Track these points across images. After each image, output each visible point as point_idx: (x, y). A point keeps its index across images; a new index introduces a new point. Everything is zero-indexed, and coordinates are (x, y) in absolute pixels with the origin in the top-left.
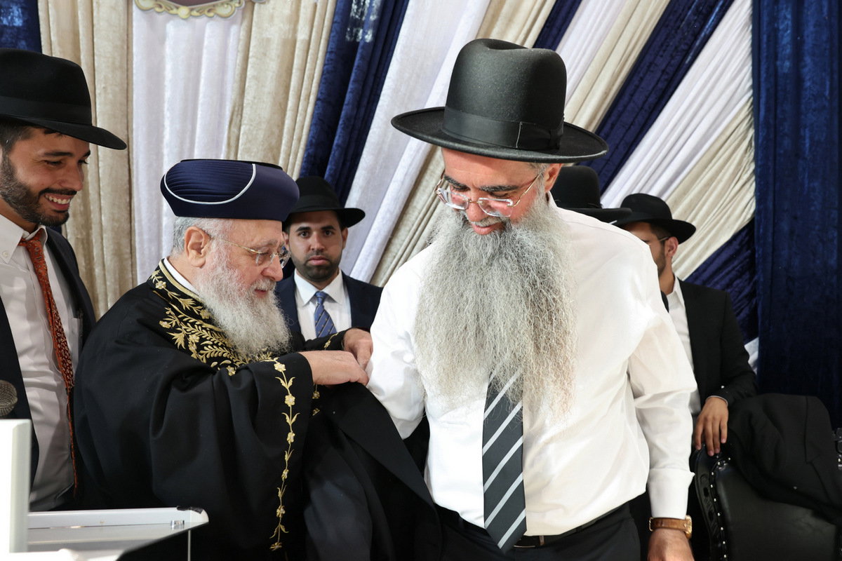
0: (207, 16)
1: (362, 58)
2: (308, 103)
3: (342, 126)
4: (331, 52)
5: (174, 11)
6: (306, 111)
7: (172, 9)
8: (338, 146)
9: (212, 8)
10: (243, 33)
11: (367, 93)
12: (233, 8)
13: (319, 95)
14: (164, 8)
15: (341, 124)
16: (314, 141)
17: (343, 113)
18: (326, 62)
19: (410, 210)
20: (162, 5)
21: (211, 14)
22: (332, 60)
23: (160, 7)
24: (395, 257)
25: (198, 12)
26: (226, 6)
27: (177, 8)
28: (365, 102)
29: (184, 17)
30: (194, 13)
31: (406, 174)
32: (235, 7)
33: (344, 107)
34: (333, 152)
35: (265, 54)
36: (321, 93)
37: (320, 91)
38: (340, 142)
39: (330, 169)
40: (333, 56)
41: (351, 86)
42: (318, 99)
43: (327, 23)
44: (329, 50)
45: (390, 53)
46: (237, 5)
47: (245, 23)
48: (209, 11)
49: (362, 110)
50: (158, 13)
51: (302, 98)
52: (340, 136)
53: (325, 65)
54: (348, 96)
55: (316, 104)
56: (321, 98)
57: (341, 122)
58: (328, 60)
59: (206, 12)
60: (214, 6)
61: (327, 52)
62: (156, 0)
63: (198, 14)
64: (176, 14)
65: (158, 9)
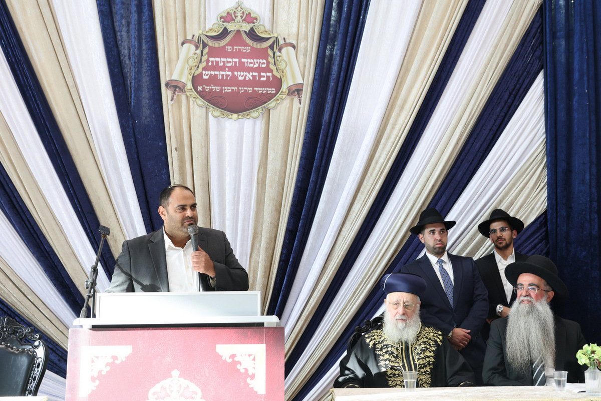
0: (246, 118)
2: (297, 159)
3: (314, 171)
4: (308, 132)
5: (230, 117)
6: (295, 164)
8: (312, 181)
9: (248, 114)
11: (326, 152)
12: (259, 113)
14: (225, 116)
17: (315, 164)
19: (351, 212)
20: (224, 113)
21: (248, 117)
22: (308, 137)
23: (224, 115)
24: (345, 237)
26: (255, 112)
27: (232, 115)
28: (325, 157)
29: (235, 119)
30: (240, 117)
31: (348, 194)
33: (315, 161)
34: (310, 185)
35: (277, 136)
36: (303, 155)
38: (313, 179)
39: (309, 194)
40: (308, 135)
41: (318, 150)
42: (301, 158)
43: (305, 118)
45: (338, 129)
46: (261, 111)
48: (247, 116)
49: (324, 162)
50: (222, 118)
51: (293, 157)
52: (313, 176)
53: (304, 140)
54: (317, 156)
55: (300, 160)
57: (314, 168)
58: (306, 137)
59: (246, 116)
60: (250, 112)
61: (305, 132)
62: (221, 112)
63: (242, 117)
64: (231, 118)
65: (222, 116)
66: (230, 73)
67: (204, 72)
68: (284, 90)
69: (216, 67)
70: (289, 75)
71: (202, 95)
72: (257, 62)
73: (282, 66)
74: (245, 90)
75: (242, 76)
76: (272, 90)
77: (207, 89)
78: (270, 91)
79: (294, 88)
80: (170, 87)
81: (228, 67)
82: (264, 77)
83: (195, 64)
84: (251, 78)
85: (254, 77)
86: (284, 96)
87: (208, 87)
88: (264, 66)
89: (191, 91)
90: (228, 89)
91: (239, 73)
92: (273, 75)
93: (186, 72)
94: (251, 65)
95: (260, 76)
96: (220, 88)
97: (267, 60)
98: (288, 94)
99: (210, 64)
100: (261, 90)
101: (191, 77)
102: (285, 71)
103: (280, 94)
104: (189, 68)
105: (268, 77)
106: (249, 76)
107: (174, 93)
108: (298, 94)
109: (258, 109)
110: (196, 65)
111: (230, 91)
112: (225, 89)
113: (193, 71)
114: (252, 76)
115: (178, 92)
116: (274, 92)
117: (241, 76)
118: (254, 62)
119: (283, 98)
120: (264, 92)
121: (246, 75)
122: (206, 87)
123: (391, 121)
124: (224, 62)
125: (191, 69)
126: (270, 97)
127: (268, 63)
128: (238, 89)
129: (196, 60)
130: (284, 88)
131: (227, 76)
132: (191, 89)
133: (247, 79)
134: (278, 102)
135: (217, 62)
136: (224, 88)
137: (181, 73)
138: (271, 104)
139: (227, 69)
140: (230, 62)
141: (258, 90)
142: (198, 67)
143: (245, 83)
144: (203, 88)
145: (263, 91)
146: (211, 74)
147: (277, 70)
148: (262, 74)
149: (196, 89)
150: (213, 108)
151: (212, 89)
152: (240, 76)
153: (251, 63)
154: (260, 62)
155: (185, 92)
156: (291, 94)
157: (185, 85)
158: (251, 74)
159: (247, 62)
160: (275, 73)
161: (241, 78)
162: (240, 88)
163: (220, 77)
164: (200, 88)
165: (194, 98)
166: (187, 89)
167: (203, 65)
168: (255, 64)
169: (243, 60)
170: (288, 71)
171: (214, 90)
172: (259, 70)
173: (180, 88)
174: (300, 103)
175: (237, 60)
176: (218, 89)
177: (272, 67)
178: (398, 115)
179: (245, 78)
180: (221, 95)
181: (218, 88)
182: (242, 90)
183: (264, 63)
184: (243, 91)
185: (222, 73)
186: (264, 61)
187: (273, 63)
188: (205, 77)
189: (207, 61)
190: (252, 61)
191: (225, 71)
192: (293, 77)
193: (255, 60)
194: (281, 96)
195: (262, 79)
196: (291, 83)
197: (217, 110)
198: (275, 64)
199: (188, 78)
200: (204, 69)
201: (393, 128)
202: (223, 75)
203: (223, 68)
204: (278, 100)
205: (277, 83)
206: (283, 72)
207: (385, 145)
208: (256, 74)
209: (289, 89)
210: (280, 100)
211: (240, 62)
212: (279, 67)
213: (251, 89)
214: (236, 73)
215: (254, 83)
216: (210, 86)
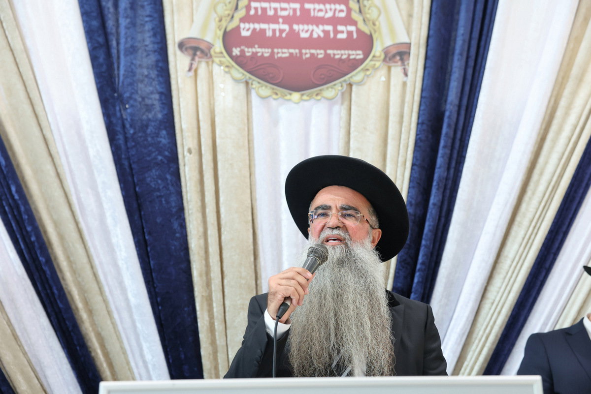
0: (315, 99)
1: (449, 126)
2: (405, 168)
3: (437, 187)
4: (423, 123)
5: (288, 97)
6: (403, 176)
7: (286, 95)
8: (434, 204)
9: (319, 92)
10: (344, 113)
11: (455, 155)
12: (337, 91)
13: (415, 160)
14: (279, 96)
15: (436, 186)
16: (413, 202)
17: (436, 176)
18: (418, 132)
19: (502, 259)
20: (277, 92)
21: (319, 97)
22: (424, 130)
23: (276, 94)
24: (493, 303)
25: (308, 96)
26: (330, 89)
27: (290, 94)
28: (453, 164)
29: (297, 101)
30: (305, 97)
31: (497, 227)
32: (339, 90)
33: (437, 170)
34: (429, 211)
35: (365, 129)
36: (417, 160)
37: (415, 157)
38: (435, 201)
39: (429, 226)
40: (425, 127)
41: (441, 152)
42: (413, 165)
43: (417, 98)
44: (420, 121)
45: (472, 119)
46: (340, 88)
47: (346, 103)
48: (317, 95)
49: (452, 171)
50: (275, 99)
51: (399, 165)
52: (435, 196)
53: (417, 135)
54: (440, 161)
55: (412, 169)
56: (417, 163)
57: (435, 183)
58: (420, 131)
59: (314, 96)
60: (321, 90)
61: (418, 124)
62: (273, 89)
63: (308, 98)
64: (290, 100)
65: (275, 96)
66: (286, 27)
67: (242, 25)
68: (378, 54)
69: (263, 17)
70: (384, 30)
71: (241, 61)
72: (331, 9)
73: (372, 14)
74: (312, 55)
75: (307, 31)
76: (358, 54)
77: (248, 52)
78: (353, 54)
79: (394, 51)
80: (186, 49)
81: (283, 17)
82: (342, 32)
83: (227, 12)
84: (322, 35)
85: (326, 33)
86: (378, 64)
87: (250, 50)
88: (343, 15)
89: (221, 55)
90: (283, 53)
91: (301, 27)
92: (358, 31)
93: (213, 25)
94: (321, 14)
95: (336, 32)
96: (270, 50)
97: (347, 5)
98: (384, 60)
99: (252, 12)
100: (338, 54)
101: (220, 33)
102: (377, 23)
103: (371, 60)
104: (217, 19)
105: (350, 33)
106: (318, 31)
107: (193, 59)
108: (402, 60)
109: (335, 85)
110: (229, 15)
111: (287, 55)
112: (278, 53)
113: (224, 23)
114: (324, 31)
115: (199, 58)
116: (361, 57)
117: (304, 31)
118: (326, 10)
119: (376, 66)
120: (344, 57)
121: (313, 31)
122: (246, 50)
123: (563, 103)
124: (276, 9)
125: (220, 20)
126: (354, 65)
127: (349, 10)
128: (301, 53)
129: (229, 6)
130: (378, 50)
131: (281, 31)
132: (221, 53)
133: (315, 36)
134: (368, 73)
135: (264, 10)
136: (276, 50)
137: (205, 27)
138: (356, 76)
139: (281, 20)
140: (285, 9)
141: (334, 55)
142: (233, 17)
143: (311, 43)
144: (242, 52)
145: (342, 55)
146: (254, 29)
147: (364, 20)
148: (340, 28)
149: (230, 53)
150: (259, 83)
151: (257, 53)
152: (302, 31)
153: (320, 10)
154: (335, 10)
155: (211, 57)
156: (390, 59)
157: (210, 46)
158: (321, 27)
159: (314, 9)
160: (361, 25)
161: (304, 35)
162: (304, 51)
163: (269, 34)
164: (236, 51)
165: (227, 66)
166: (215, 53)
167: (242, 13)
168: (326, 12)
169: (307, 6)
170: (382, 23)
171: (259, 54)
172: (334, 21)
173: (202, 51)
174: (406, 75)
175: (297, 6)
176: (266, 52)
177: (355, 16)
178: (574, 94)
179: (311, 34)
180: (271, 61)
181: (267, 50)
182: (306, 54)
183: (341, 11)
184: (308, 56)
185: (273, 26)
186: (343, 7)
187: (358, 10)
188: (245, 33)
189: (248, 8)
190: (322, 6)
191: (278, 23)
192: (392, 31)
193: (328, 6)
194: (373, 63)
195: (340, 36)
196: (388, 42)
197: (266, 87)
198: (360, 11)
199: (216, 34)
200: (243, 20)
201: (567, 114)
202: (274, 31)
203: (274, 19)
204: (368, 70)
205: (366, 42)
206: (374, 24)
207: (554, 142)
208: (329, 28)
209: (386, 52)
210: (371, 69)
211: (302, 8)
212: (368, 16)
213: (322, 51)
214: (295, 27)
215: (326, 42)
216: (253, 47)
